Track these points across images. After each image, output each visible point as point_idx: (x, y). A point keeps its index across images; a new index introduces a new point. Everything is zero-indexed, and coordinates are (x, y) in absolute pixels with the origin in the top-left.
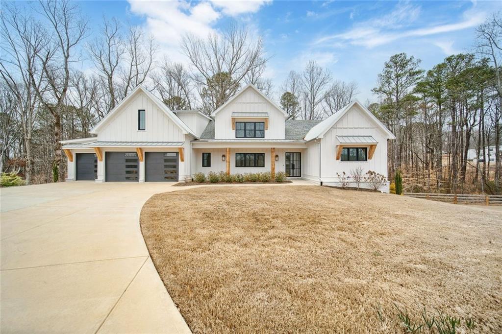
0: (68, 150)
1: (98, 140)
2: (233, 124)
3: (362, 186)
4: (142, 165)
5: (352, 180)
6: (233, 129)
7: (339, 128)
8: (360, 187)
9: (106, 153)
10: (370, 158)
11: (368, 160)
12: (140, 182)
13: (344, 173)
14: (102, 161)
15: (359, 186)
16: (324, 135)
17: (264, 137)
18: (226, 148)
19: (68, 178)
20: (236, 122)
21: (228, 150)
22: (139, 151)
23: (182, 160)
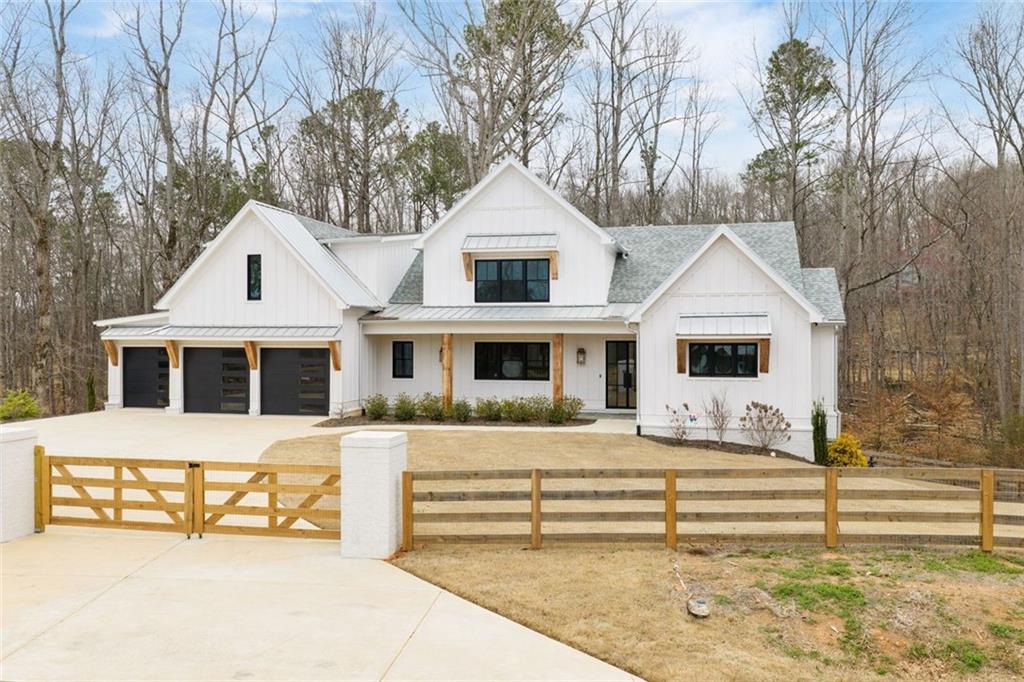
0: (111, 341)
1: (171, 322)
2: (468, 266)
3: (728, 438)
4: (255, 376)
5: (702, 422)
6: (469, 280)
7: (685, 296)
8: (724, 440)
9: (185, 349)
10: (765, 370)
11: (759, 374)
12: (250, 414)
13: (686, 406)
14: (177, 367)
15: (721, 438)
16: (642, 315)
17: (548, 301)
18: (442, 335)
19: (110, 401)
20: (476, 261)
21: (446, 340)
22: (250, 348)
23: (338, 368)
